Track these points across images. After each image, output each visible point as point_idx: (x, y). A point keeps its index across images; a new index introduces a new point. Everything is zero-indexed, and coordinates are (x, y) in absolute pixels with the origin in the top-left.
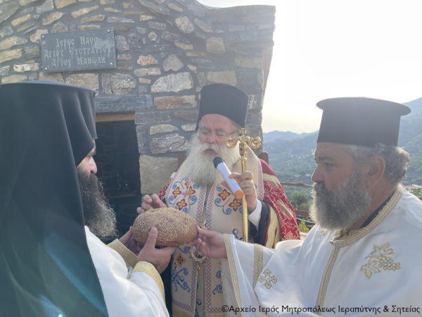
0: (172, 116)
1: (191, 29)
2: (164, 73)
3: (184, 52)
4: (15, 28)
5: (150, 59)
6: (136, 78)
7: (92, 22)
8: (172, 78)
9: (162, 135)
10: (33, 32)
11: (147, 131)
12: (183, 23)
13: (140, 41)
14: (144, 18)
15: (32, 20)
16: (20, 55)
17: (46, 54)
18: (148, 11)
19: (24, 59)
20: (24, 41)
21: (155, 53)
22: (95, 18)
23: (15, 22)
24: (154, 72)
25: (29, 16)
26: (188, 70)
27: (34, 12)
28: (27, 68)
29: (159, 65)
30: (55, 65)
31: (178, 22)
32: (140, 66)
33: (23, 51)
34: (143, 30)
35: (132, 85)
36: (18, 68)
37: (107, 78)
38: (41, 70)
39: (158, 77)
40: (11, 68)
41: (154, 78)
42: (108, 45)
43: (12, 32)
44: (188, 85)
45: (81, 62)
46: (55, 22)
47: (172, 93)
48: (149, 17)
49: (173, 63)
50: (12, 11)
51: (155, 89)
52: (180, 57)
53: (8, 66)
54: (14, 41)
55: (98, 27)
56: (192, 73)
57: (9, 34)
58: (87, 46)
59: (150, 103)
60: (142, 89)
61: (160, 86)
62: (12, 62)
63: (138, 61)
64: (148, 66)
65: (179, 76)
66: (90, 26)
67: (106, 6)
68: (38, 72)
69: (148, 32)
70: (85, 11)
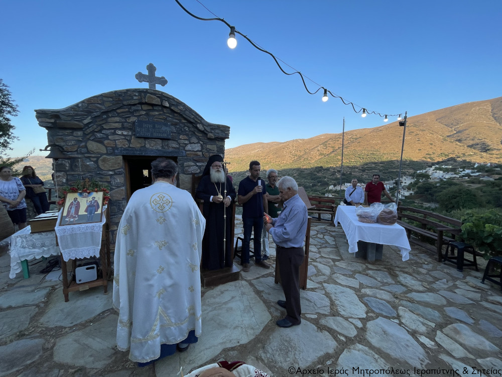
0: (193, 159)
1: (203, 129)
2: (190, 143)
3: (199, 136)
4: (118, 113)
5: (186, 137)
6: (179, 144)
7: (160, 119)
8: (193, 145)
9: (189, 166)
10: (129, 117)
11: (183, 164)
12: (200, 126)
13: (181, 130)
14: (184, 121)
15: (129, 111)
16: (121, 126)
17: (138, 129)
18: (185, 119)
19: (123, 128)
20: (123, 120)
21: (187, 135)
22: (161, 117)
23: (119, 111)
24: (187, 142)
25: (127, 110)
26: (200, 143)
27: (130, 108)
28: (125, 133)
29: (189, 140)
30: (142, 134)
31: (198, 126)
32: (181, 139)
33: (123, 125)
34: (182, 125)
35: (177, 146)
36: (120, 132)
37: (166, 143)
38: (132, 135)
39: (188, 144)
40: (115, 132)
41: (186, 145)
42: (168, 129)
43: (117, 115)
44: (199, 148)
45: (155, 135)
46: (141, 115)
47: (193, 151)
48: (185, 121)
49: (194, 140)
50: (118, 106)
51: (187, 148)
52: (197, 138)
53: (113, 131)
54: (117, 119)
55: (163, 121)
56: (201, 144)
57: (114, 115)
58: (158, 128)
59: (184, 154)
60: (181, 148)
61: (189, 147)
62: (115, 129)
63: (180, 137)
64: (184, 140)
65: (196, 145)
66: (159, 120)
67: (167, 113)
68: (131, 136)
69: (184, 127)
70: (157, 113)
